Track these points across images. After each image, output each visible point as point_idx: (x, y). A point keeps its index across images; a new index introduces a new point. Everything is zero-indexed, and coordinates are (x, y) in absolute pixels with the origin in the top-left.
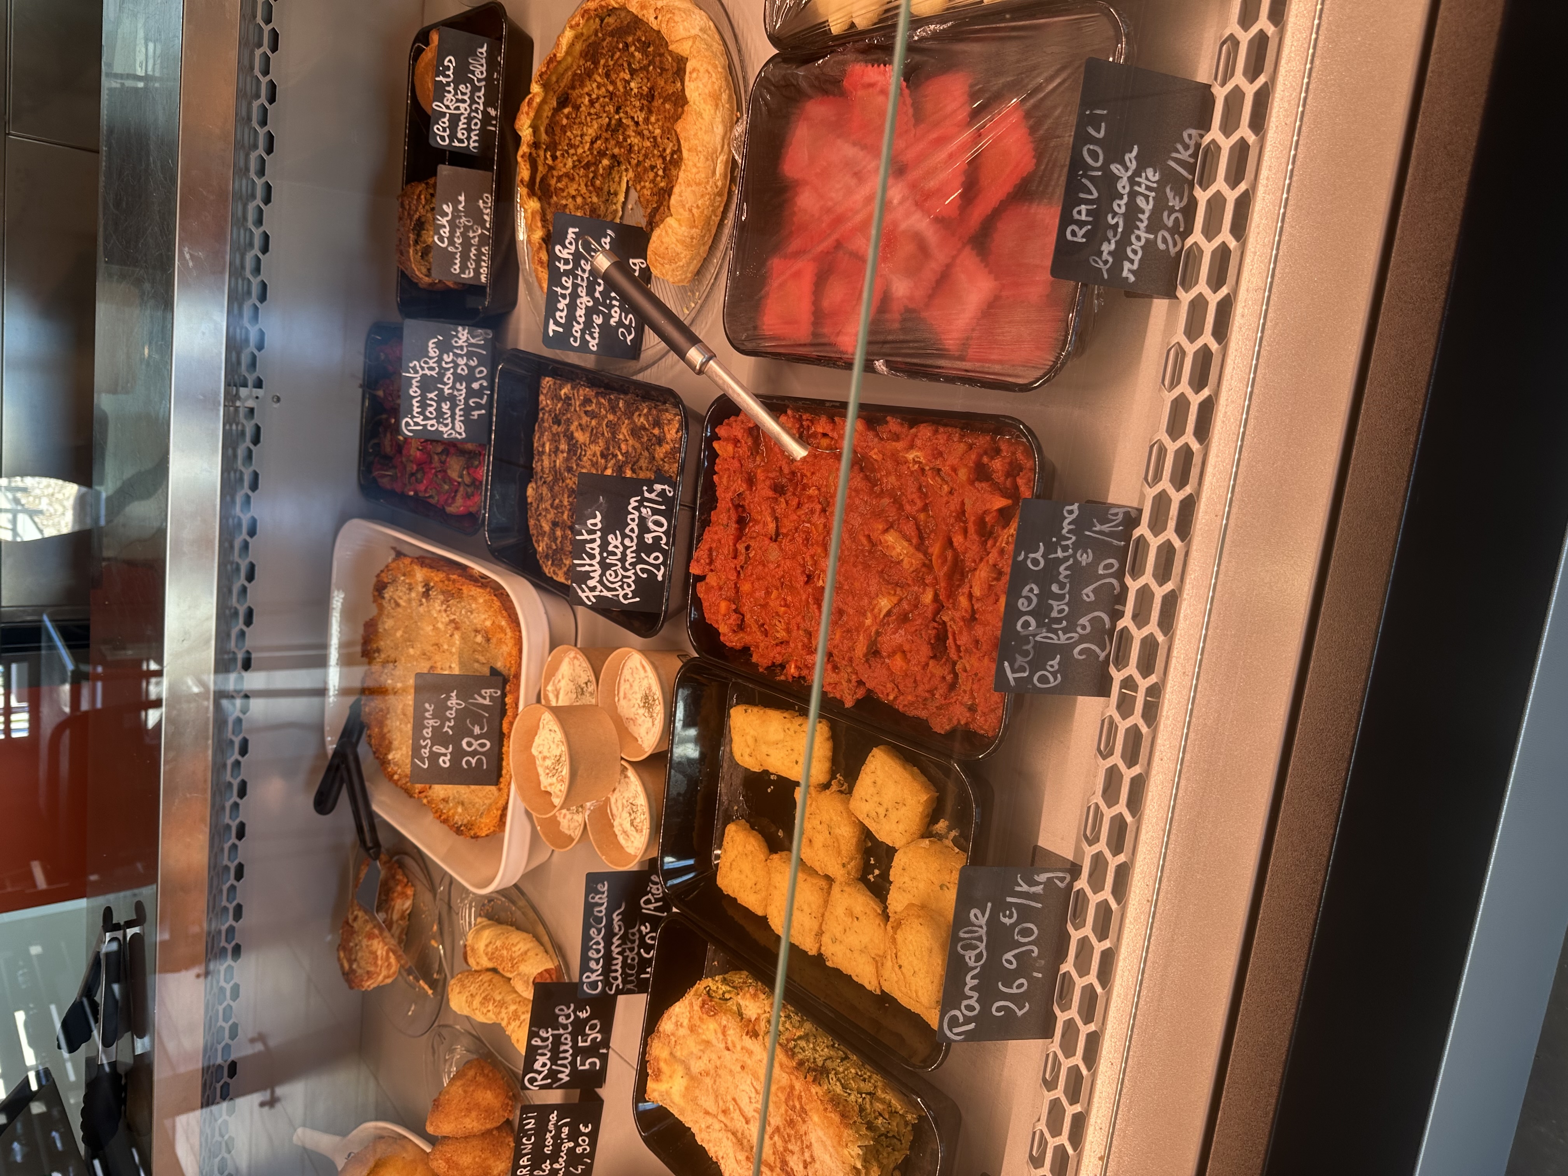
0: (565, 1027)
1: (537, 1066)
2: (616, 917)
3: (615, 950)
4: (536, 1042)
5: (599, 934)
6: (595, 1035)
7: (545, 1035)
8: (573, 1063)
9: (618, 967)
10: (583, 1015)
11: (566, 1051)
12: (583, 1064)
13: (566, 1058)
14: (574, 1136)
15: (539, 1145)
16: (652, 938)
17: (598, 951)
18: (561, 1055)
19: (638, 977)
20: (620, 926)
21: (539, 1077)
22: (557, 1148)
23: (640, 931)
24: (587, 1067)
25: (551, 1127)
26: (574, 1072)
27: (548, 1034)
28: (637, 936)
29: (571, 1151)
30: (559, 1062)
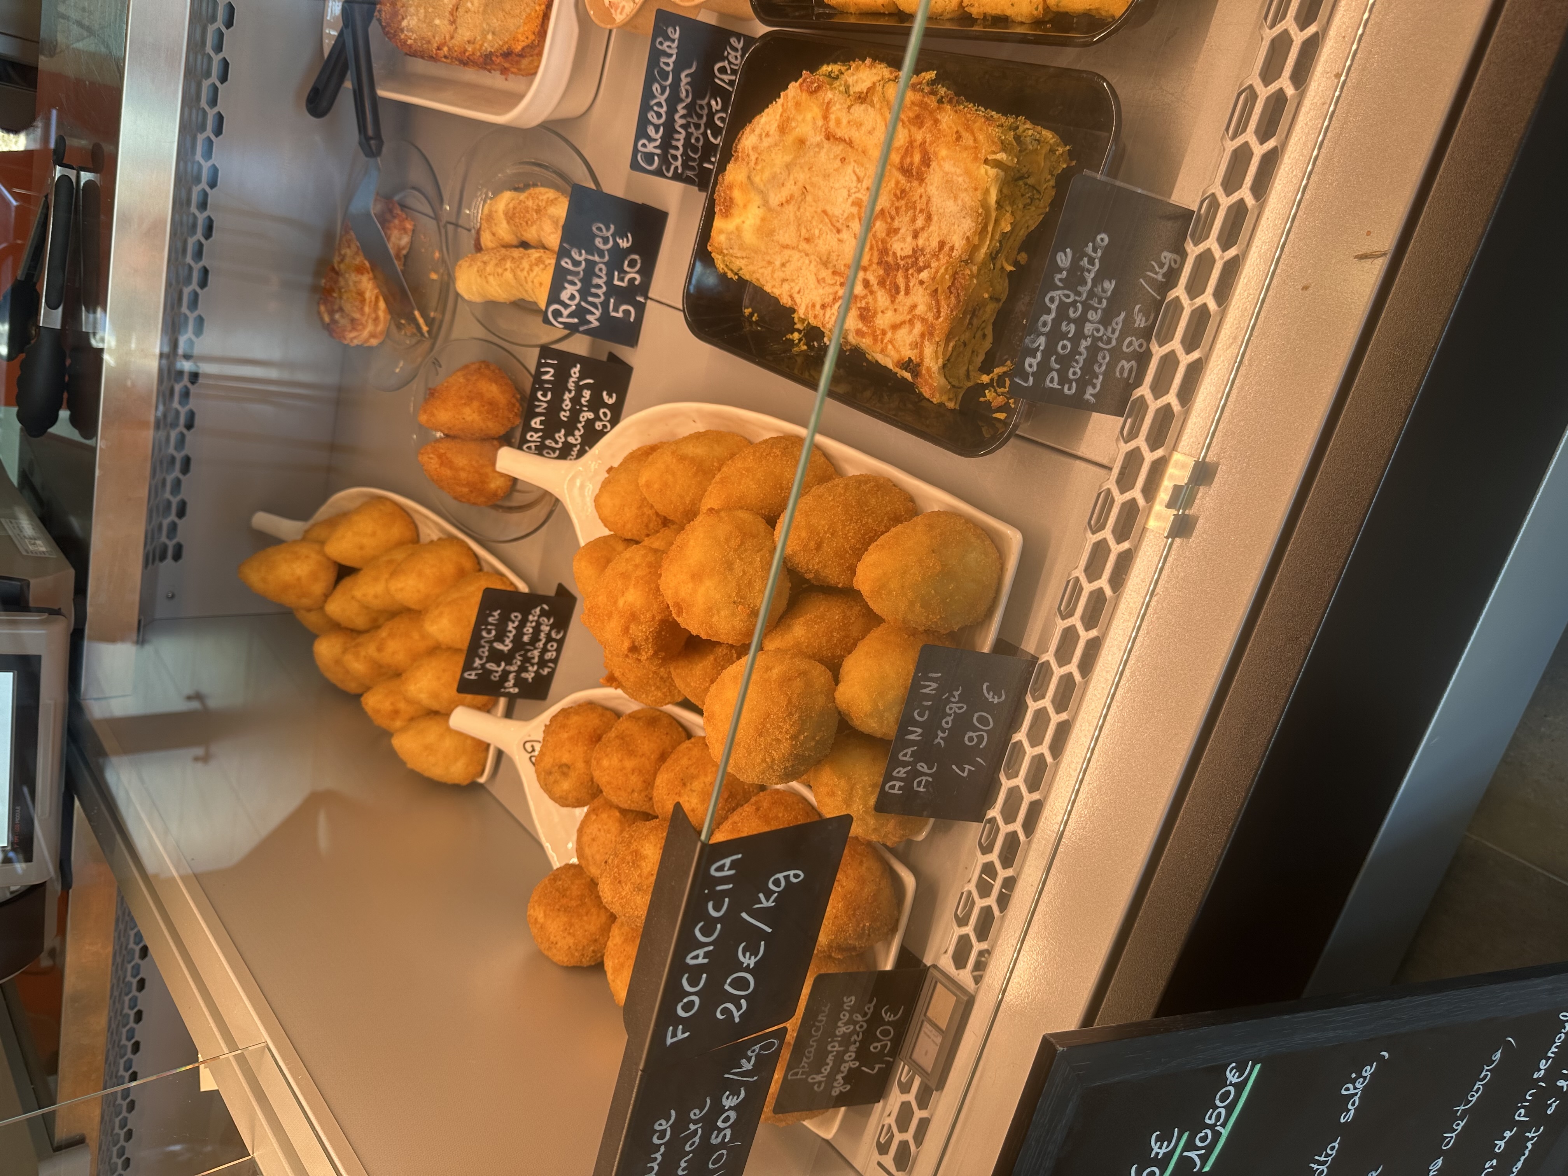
0: (601, 254)
1: (564, 296)
2: (684, 80)
3: (679, 122)
4: (566, 264)
5: (663, 93)
6: (633, 275)
7: (577, 257)
8: (605, 305)
9: (680, 144)
10: (624, 244)
11: (598, 286)
12: (616, 310)
13: (598, 296)
14: (596, 404)
15: (555, 406)
16: (722, 119)
17: (659, 115)
18: (593, 290)
19: (700, 165)
20: (687, 91)
21: (566, 312)
22: (575, 414)
23: (709, 104)
24: (620, 315)
25: (571, 385)
26: (605, 317)
27: (580, 256)
28: (706, 111)
29: (590, 423)
30: (590, 299)
